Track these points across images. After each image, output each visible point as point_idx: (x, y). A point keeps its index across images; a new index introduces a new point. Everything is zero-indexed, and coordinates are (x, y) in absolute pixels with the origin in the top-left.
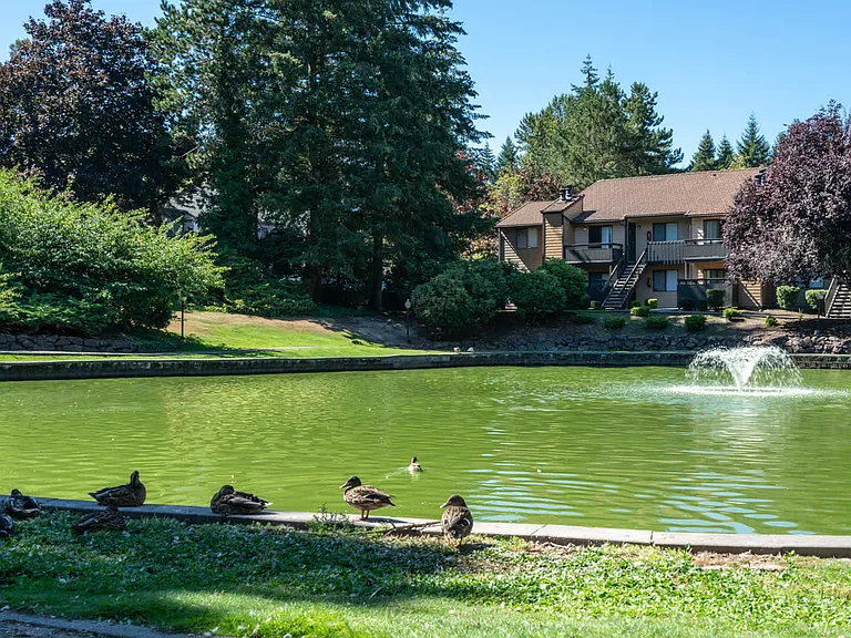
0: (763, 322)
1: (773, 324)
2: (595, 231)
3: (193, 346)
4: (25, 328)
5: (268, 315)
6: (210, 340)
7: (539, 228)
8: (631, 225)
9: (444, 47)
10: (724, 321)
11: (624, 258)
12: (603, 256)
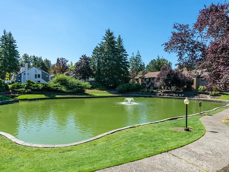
0: (160, 91)
1: (161, 92)
2: (145, 79)
3: (87, 94)
4: (67, 93)
5: (101, 90)
6: (90, 94)
7: (139, 79)
8: (150, 78)
9: (126, 58)
10: (156, 91)
11: (148, 83)
12: (145, 82)
